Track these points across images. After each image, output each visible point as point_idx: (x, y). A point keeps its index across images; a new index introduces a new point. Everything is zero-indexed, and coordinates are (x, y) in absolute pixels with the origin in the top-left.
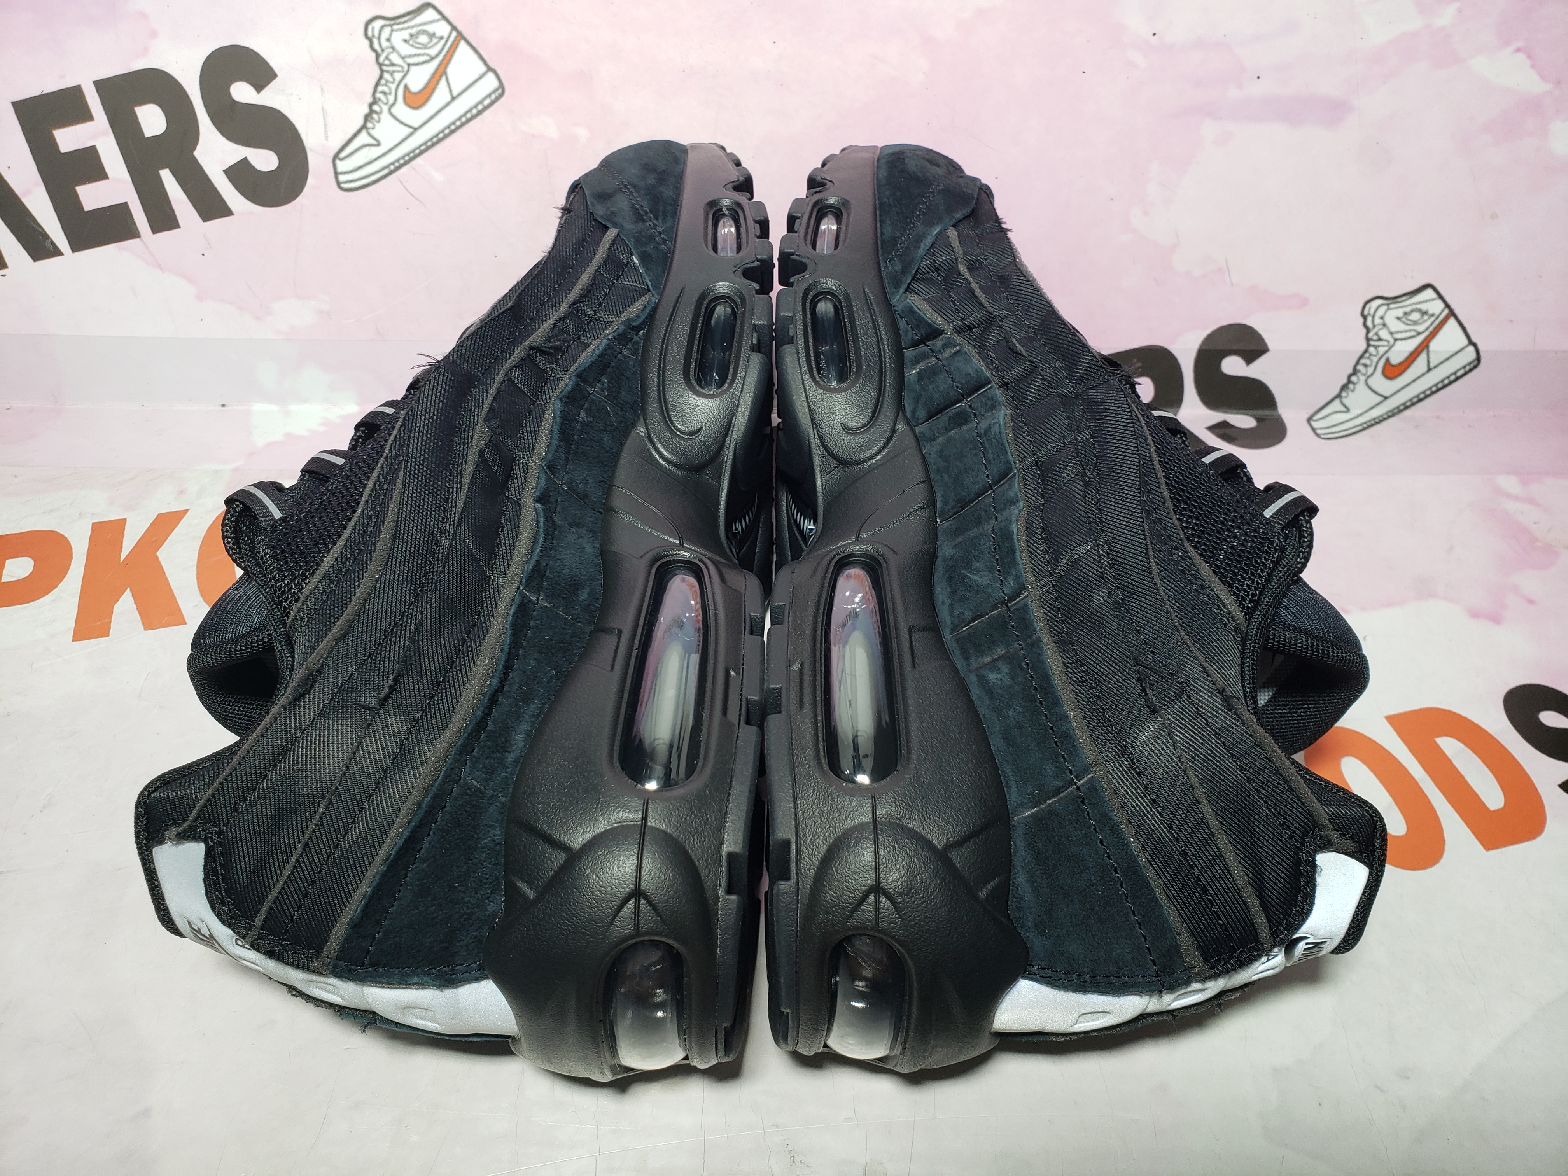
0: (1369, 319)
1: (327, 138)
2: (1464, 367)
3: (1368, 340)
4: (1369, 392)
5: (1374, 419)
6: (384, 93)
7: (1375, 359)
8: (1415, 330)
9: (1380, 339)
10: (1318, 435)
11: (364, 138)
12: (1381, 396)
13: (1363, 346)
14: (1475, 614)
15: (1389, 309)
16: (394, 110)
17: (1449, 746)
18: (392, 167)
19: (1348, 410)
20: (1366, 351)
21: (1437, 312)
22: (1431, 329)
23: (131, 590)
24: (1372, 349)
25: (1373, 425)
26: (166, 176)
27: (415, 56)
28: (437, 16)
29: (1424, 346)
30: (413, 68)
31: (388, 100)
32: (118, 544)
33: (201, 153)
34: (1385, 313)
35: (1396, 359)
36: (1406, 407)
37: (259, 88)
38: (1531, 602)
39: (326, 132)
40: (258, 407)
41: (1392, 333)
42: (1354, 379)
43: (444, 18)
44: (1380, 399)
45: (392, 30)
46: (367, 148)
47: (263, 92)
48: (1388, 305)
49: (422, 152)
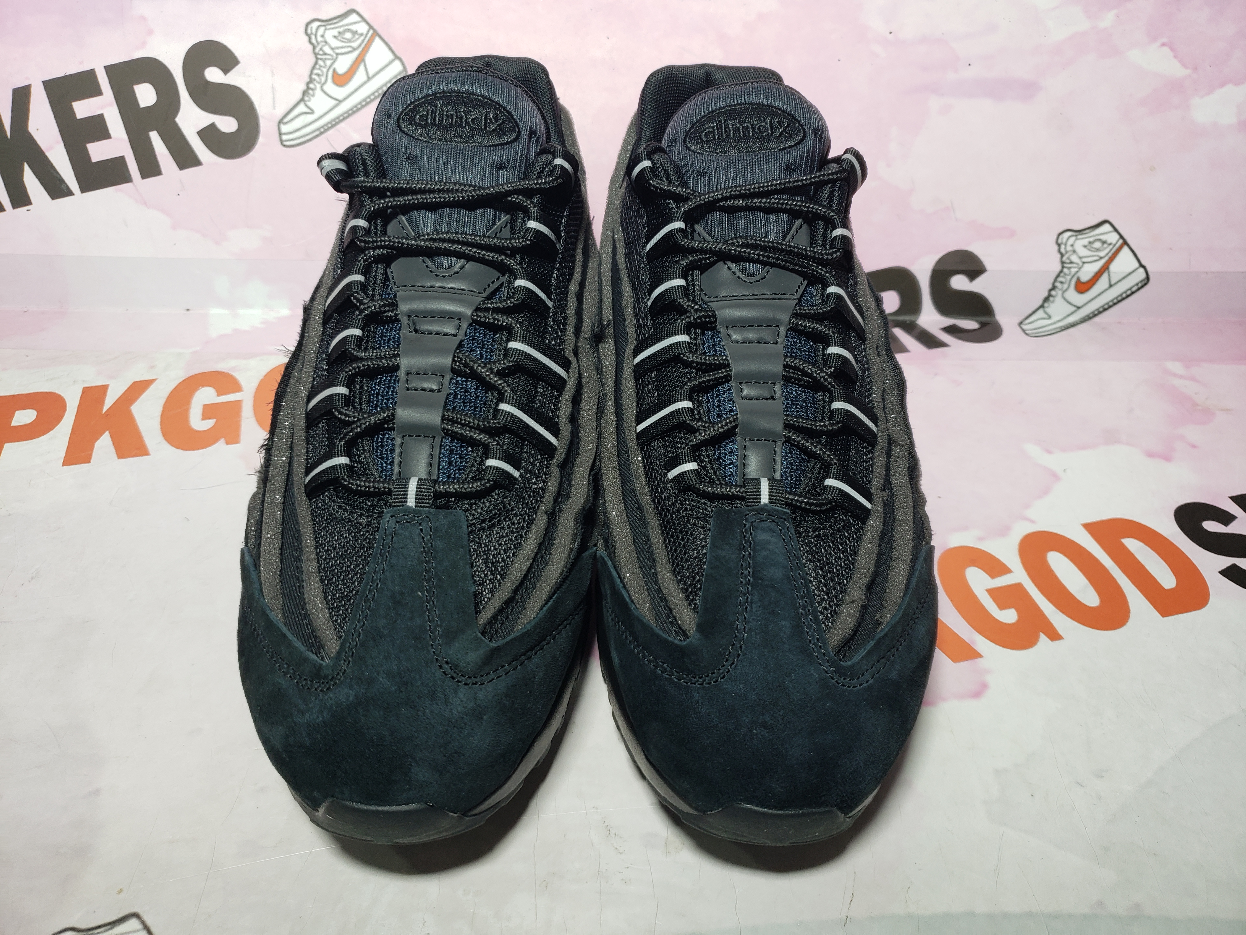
0: (1063, 247)
1: (274, 108)
2: (1137, 284)
3: (1063, 263)
4: (1066, 303)
5: (1070, 324)
6: (318, 75)
7: (1069, 278)
8: (1098, 256)
9: (1071, 263)
11: (302, 108)
12: (1075, 306)
13: (1058, 267)
14: (1151, 455)
15: (1077, 239)
16: (325, 88)
17: (1132, 544)
18: (322, 130)
19: (1050, 317)
20: (1061, 271)
21: (1114, 242)
22: (1110, 255)
23: (110, 432)
24: (1066, 270)
25: (1069, 328)
26: (154, 136)
27: (342, 47)
28: (359, 19)
29: (1105, 268)
30: (340, 57)
31: (320, 79)
32: (102, 402)
34: (1074, 242)
35: (1085, 277)
36: (1094, 315)
37: (226, 71)
38: (1194, 446)
39: (274, 104)
40: (215, 311)
41: (1080, 258)
42: (1053, 293)
43: (364, 20)
44: (1074, 308)
45: (326, 29)
46: (303, 116)
47: (229, 74)
48: (1076, 236)
49: (345, 118)
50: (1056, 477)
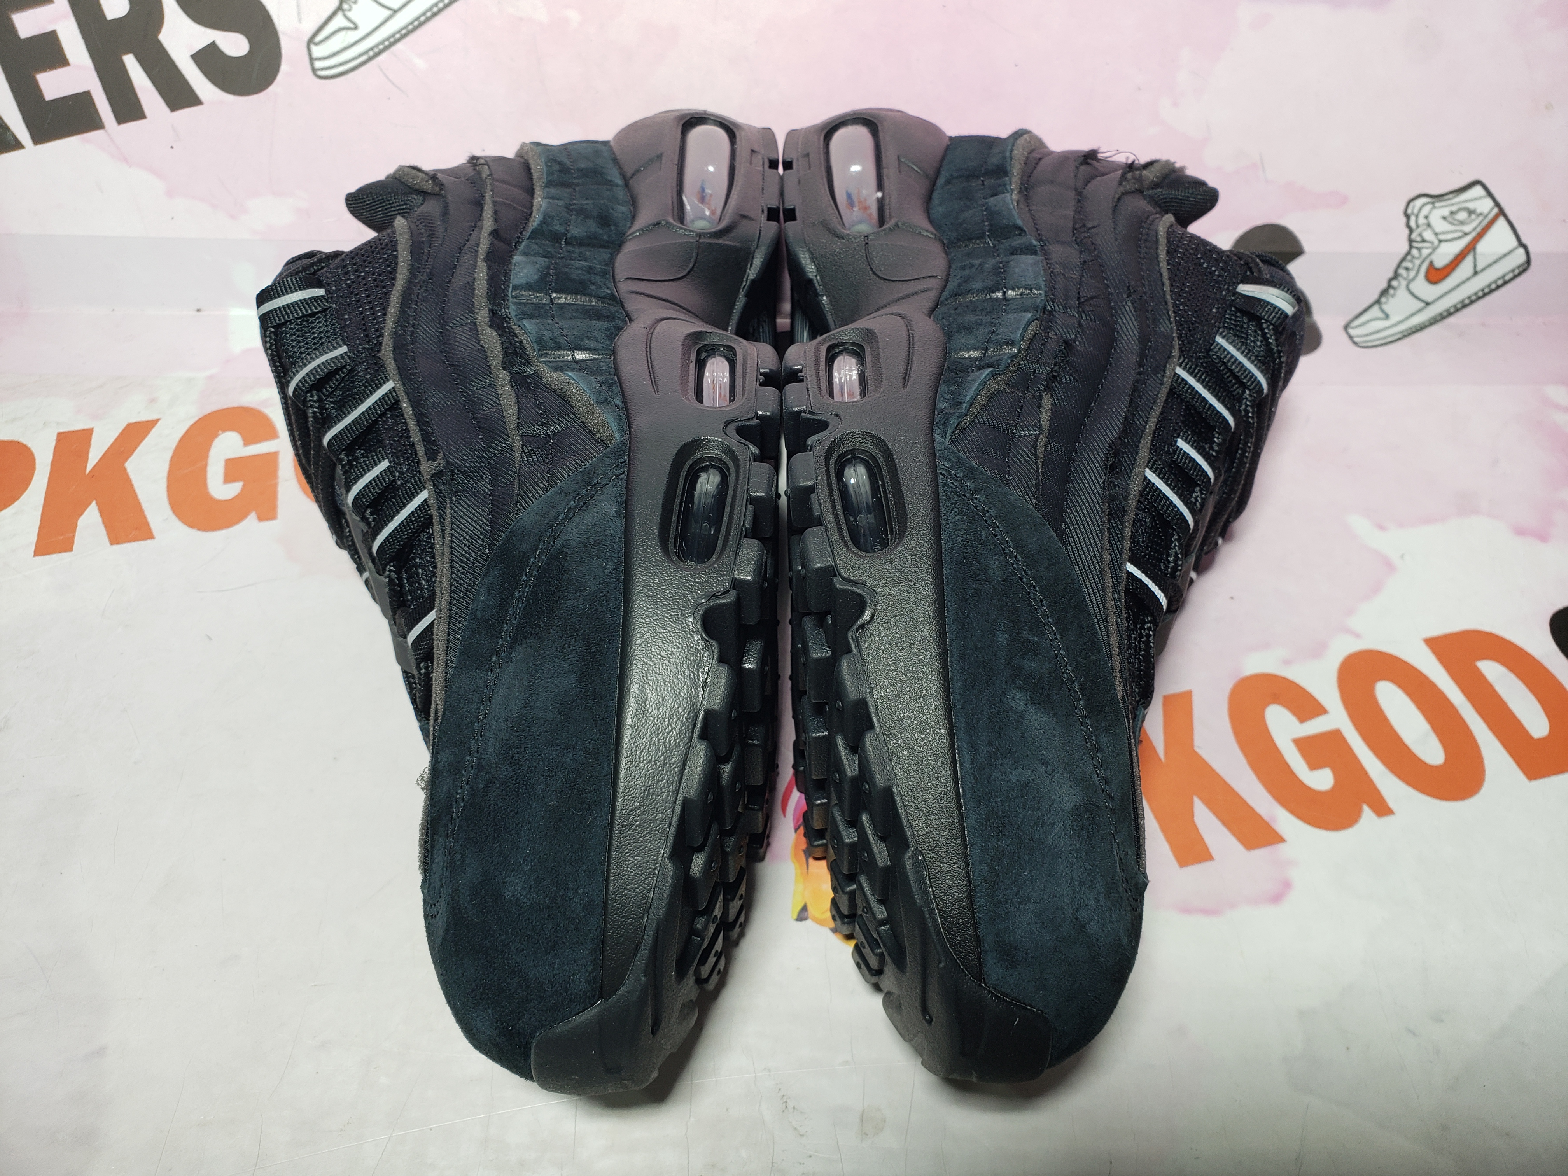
0: (1413, 219)
1: (300, 21)
2: (1513, 270)
3: (1411, 241)
4: (1411, 297)
5: (1415, 326)
7: (1417, 262)
8: (1461, 231)
9: (1424, 241)
10: (1355, 343)
11: (339, 21)
12: (1423, 301)
13: (1405, 247)
14: (1520, 532)
15: (1434, 207)
17: (1490, 669)
18: (371, 53)
19: (1387, 317)
20: (1409, 253)
21: (1486, 211)
22: (1479, 229)
23: (97, 503)
24: (1415, 252)
25: (1413, 333)
26: (130, 61)
29: (1471, 248)
32: (84, 455)
33: (166, 37)
34: (1430, 212)
35: (1440, 261)
36: (1449, 313)
39: (299, 14)
40: (234, 312)
41: (1436, 234)
42: (1395, 283)
44: (1422, 305)
46: (343, 33)
48: (1433, 203)
49: (403, 37)
50: (1389, 566)
